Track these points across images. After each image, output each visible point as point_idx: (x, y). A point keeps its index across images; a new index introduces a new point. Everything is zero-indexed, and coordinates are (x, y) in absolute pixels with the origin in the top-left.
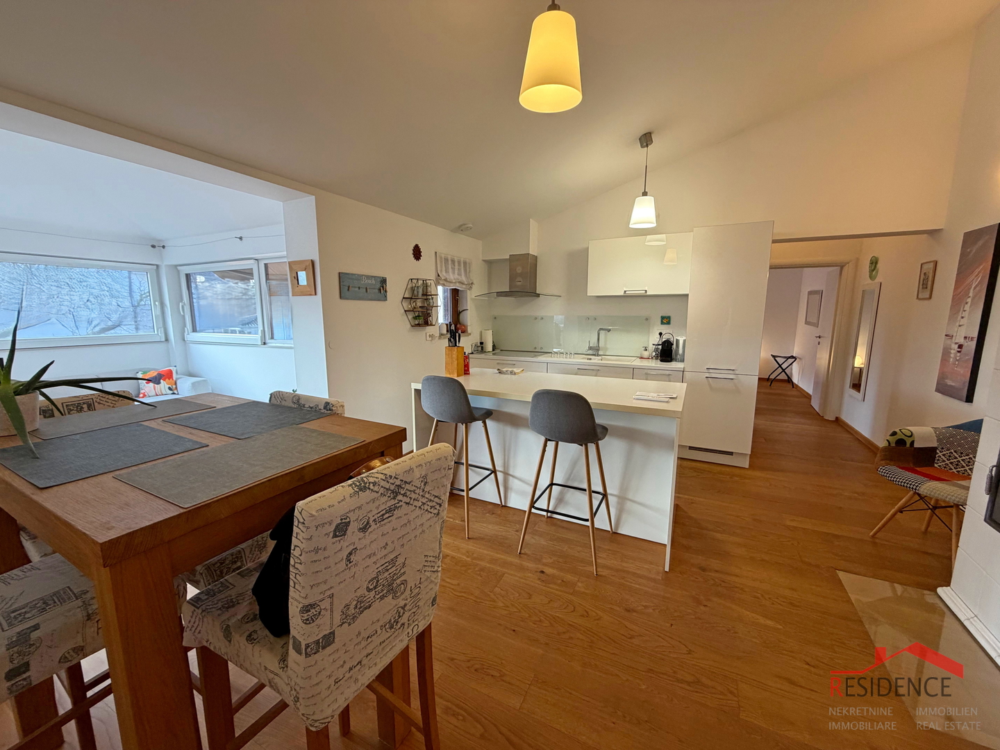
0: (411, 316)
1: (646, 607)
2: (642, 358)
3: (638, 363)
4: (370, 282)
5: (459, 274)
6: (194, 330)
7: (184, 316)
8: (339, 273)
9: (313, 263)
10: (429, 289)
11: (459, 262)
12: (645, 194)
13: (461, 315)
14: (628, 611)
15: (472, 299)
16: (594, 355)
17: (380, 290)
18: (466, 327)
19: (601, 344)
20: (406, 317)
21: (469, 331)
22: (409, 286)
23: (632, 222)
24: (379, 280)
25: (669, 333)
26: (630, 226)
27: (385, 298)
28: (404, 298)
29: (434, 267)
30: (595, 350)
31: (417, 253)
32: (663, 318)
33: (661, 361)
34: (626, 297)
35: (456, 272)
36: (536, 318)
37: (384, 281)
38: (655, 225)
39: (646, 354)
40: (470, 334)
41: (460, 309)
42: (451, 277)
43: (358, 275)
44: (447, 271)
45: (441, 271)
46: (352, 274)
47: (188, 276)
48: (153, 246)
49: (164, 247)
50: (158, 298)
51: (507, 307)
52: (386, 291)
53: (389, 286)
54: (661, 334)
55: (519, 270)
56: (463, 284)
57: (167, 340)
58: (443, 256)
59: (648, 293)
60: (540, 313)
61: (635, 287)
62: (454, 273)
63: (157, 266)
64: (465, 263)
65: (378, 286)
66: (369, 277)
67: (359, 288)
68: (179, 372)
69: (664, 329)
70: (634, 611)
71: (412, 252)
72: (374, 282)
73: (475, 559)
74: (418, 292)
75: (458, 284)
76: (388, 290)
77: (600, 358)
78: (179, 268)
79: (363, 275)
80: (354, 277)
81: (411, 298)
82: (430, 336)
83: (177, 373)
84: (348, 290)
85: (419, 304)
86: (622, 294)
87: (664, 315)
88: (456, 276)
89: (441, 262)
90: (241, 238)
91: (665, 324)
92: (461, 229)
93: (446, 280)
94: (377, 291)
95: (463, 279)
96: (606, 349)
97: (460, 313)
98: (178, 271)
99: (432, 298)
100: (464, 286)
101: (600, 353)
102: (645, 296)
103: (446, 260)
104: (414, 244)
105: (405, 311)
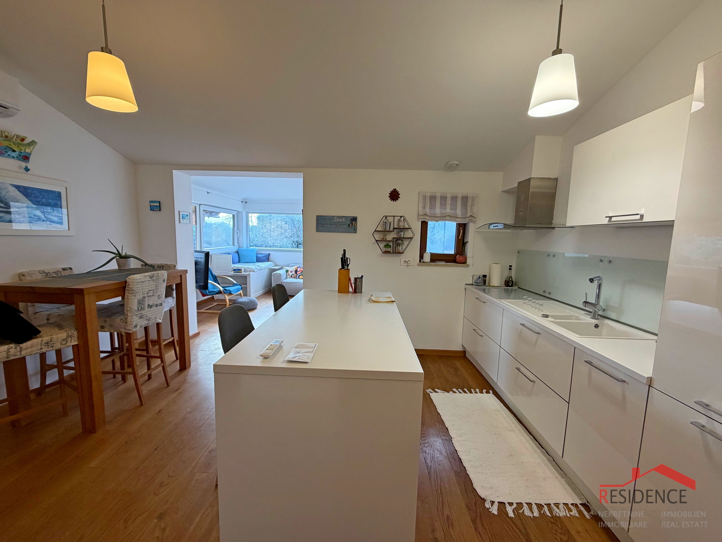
0: (382, 245)
4: (340, 220)
5: (454, 208)
8: (317, 216)
12: (558, 51)
17: (349, 225)
18: (467, 258)
20: (377, 245)
21: (469, 261)
22: (383, 222)
24: (349, 219)
27: (355, 231)
28: (375, 231)
31: (394, 196)
35: (448, 207)
36: (549, 255)
37: (354, 219)
40: (468, 266)
41: (464, 241)
42: (438, 211)
43: (331, 216)
44: (433, 207)
45: (424, 207)
46: (325, 216)
52: (356, 226)
53: (359, 223)
55: (522, 198)
58: (429, 195)
59: (646, 221)
60: (553, 249)
62: (444, 208)
64: (465, 199)
65: (349, 223)
66: (340, 217)
67: (331, 225)
71: (388, 195)
72: (344, 220)
74: (388, 227)
76: (358, 225)
79: (335, 216)
80: (328, 218)
81: (382, 231)
82: (405, 261)
84: (324, 226)
85: (390, 237)
88: (448, 210)
89: (426, 200)
94: (347, 226)
97: (465, 244)
103: (433, 198)
104: (392, 189)
105: (376, 241)
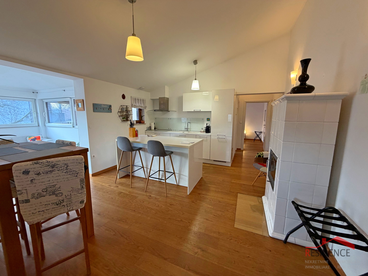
0: (121, 118)
1: (177, 204)
2: (201, 132)
3: (200, 133)
5: (141, 104)
6: (49, 122)
7: (45, 117)
8: (93, 104)
9: (83, 100)
10: (128, 109)
11: (141, 100)
12: (196, 79)
13: (143, 117)
14: (171, 205)
15: (146, 112)
16: (187, 131)
18: (144, 121)
19: (189, 127)
20: (119, 118)
21: (145, 122)
22: (121, 108)
23: (192, 88)
24: (108, 106)
25: (209, 124)
26: (192, 89)
27: (111, 112)
28: (118, 112)
29: (131, 101)
30: (187, 129)
31: (124, 97)
32: (207, 119)
33: (206, 133)
34: (195, 112)
36: (169, 119)
37: (110, 106)
38: (199, 89)
39: (202, 131)
40: (146, 124)
41: (142, 115)
42: (137, 104)
43: (100, 104)
44: (136, 103)
45: (133, 103)
46: (98, 104)
47: (47, 103)
48: (33, 92)
49: (37, 93)
50: (35, 111)
51: (159, 115)
52: (111, 109)
53: (112, 108)
54: (207, 124)
55: (162, 102)
56: (142, 107)
57: (39, 126)
58: (134, 98)
59: (201, 111)
60: (171, 117)
61: (197, 109)
62: (138, 103)
63: (35, 99)
64: (143, 100)
65: (108, 108)
66: (104, 105)
67: (101, 108)
68: (43, 137)
69: (208, 122)
70: (173, 205)
71: (122, 96)
72: (106, 106)
73: (131, 193)
74: (124, 110)
75: (140, 107)
76: (112, 109)
77: (188, 132)
78: (43, 100)
79: (102, 104)
80: (99, 105)
81: (121, 112)
83: (42, 137)
84: (96, 109)
85: (124, 113)
86: (193, 111)
87: (208, 118)
89: (133, 100)
90: (64, 90)
91: (208, 121)
92: (140, 89)
93: (135, 106)
94: (108, 109)
95: (142, 105)
96: (190, 129)
97: (142, 117)
98: (43, 101)
99: (130, 112)
100: (143, 108)
101: (189, 130)
102: (200, 112)
103: (135, 99)
104: (122, 94)
105: (119, 116)
